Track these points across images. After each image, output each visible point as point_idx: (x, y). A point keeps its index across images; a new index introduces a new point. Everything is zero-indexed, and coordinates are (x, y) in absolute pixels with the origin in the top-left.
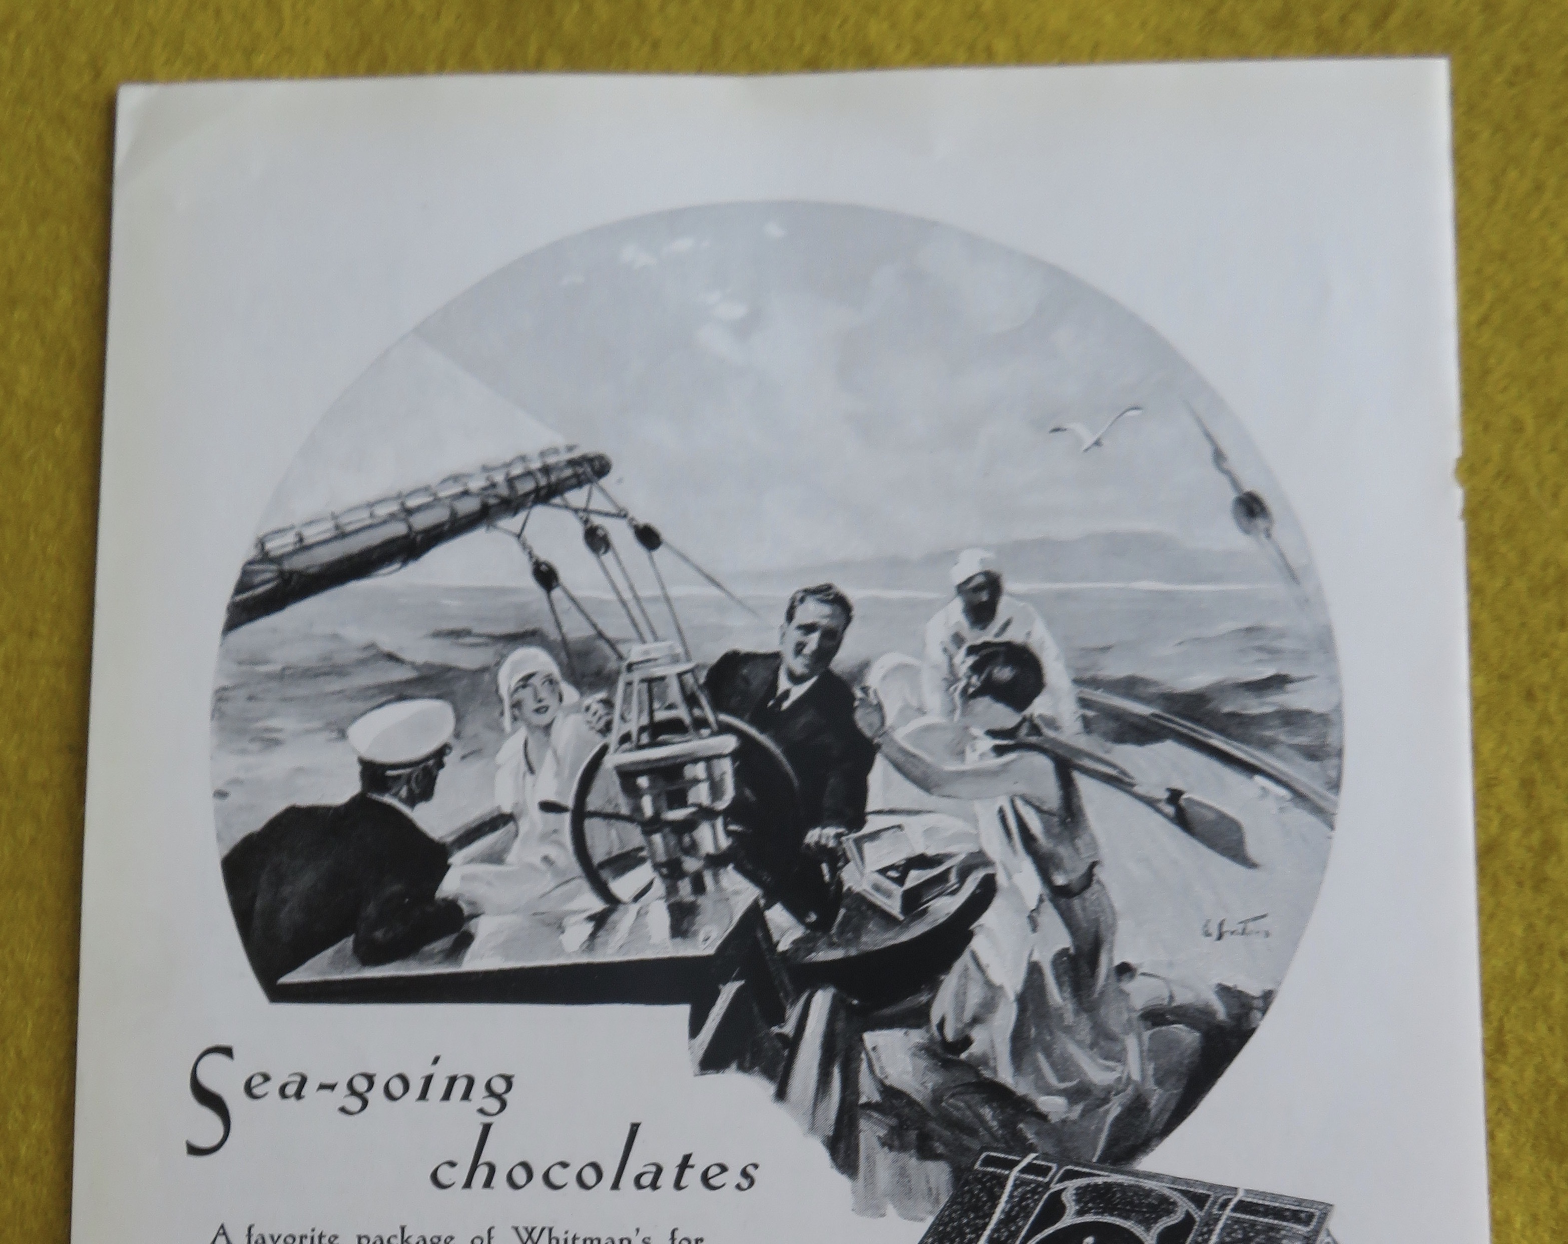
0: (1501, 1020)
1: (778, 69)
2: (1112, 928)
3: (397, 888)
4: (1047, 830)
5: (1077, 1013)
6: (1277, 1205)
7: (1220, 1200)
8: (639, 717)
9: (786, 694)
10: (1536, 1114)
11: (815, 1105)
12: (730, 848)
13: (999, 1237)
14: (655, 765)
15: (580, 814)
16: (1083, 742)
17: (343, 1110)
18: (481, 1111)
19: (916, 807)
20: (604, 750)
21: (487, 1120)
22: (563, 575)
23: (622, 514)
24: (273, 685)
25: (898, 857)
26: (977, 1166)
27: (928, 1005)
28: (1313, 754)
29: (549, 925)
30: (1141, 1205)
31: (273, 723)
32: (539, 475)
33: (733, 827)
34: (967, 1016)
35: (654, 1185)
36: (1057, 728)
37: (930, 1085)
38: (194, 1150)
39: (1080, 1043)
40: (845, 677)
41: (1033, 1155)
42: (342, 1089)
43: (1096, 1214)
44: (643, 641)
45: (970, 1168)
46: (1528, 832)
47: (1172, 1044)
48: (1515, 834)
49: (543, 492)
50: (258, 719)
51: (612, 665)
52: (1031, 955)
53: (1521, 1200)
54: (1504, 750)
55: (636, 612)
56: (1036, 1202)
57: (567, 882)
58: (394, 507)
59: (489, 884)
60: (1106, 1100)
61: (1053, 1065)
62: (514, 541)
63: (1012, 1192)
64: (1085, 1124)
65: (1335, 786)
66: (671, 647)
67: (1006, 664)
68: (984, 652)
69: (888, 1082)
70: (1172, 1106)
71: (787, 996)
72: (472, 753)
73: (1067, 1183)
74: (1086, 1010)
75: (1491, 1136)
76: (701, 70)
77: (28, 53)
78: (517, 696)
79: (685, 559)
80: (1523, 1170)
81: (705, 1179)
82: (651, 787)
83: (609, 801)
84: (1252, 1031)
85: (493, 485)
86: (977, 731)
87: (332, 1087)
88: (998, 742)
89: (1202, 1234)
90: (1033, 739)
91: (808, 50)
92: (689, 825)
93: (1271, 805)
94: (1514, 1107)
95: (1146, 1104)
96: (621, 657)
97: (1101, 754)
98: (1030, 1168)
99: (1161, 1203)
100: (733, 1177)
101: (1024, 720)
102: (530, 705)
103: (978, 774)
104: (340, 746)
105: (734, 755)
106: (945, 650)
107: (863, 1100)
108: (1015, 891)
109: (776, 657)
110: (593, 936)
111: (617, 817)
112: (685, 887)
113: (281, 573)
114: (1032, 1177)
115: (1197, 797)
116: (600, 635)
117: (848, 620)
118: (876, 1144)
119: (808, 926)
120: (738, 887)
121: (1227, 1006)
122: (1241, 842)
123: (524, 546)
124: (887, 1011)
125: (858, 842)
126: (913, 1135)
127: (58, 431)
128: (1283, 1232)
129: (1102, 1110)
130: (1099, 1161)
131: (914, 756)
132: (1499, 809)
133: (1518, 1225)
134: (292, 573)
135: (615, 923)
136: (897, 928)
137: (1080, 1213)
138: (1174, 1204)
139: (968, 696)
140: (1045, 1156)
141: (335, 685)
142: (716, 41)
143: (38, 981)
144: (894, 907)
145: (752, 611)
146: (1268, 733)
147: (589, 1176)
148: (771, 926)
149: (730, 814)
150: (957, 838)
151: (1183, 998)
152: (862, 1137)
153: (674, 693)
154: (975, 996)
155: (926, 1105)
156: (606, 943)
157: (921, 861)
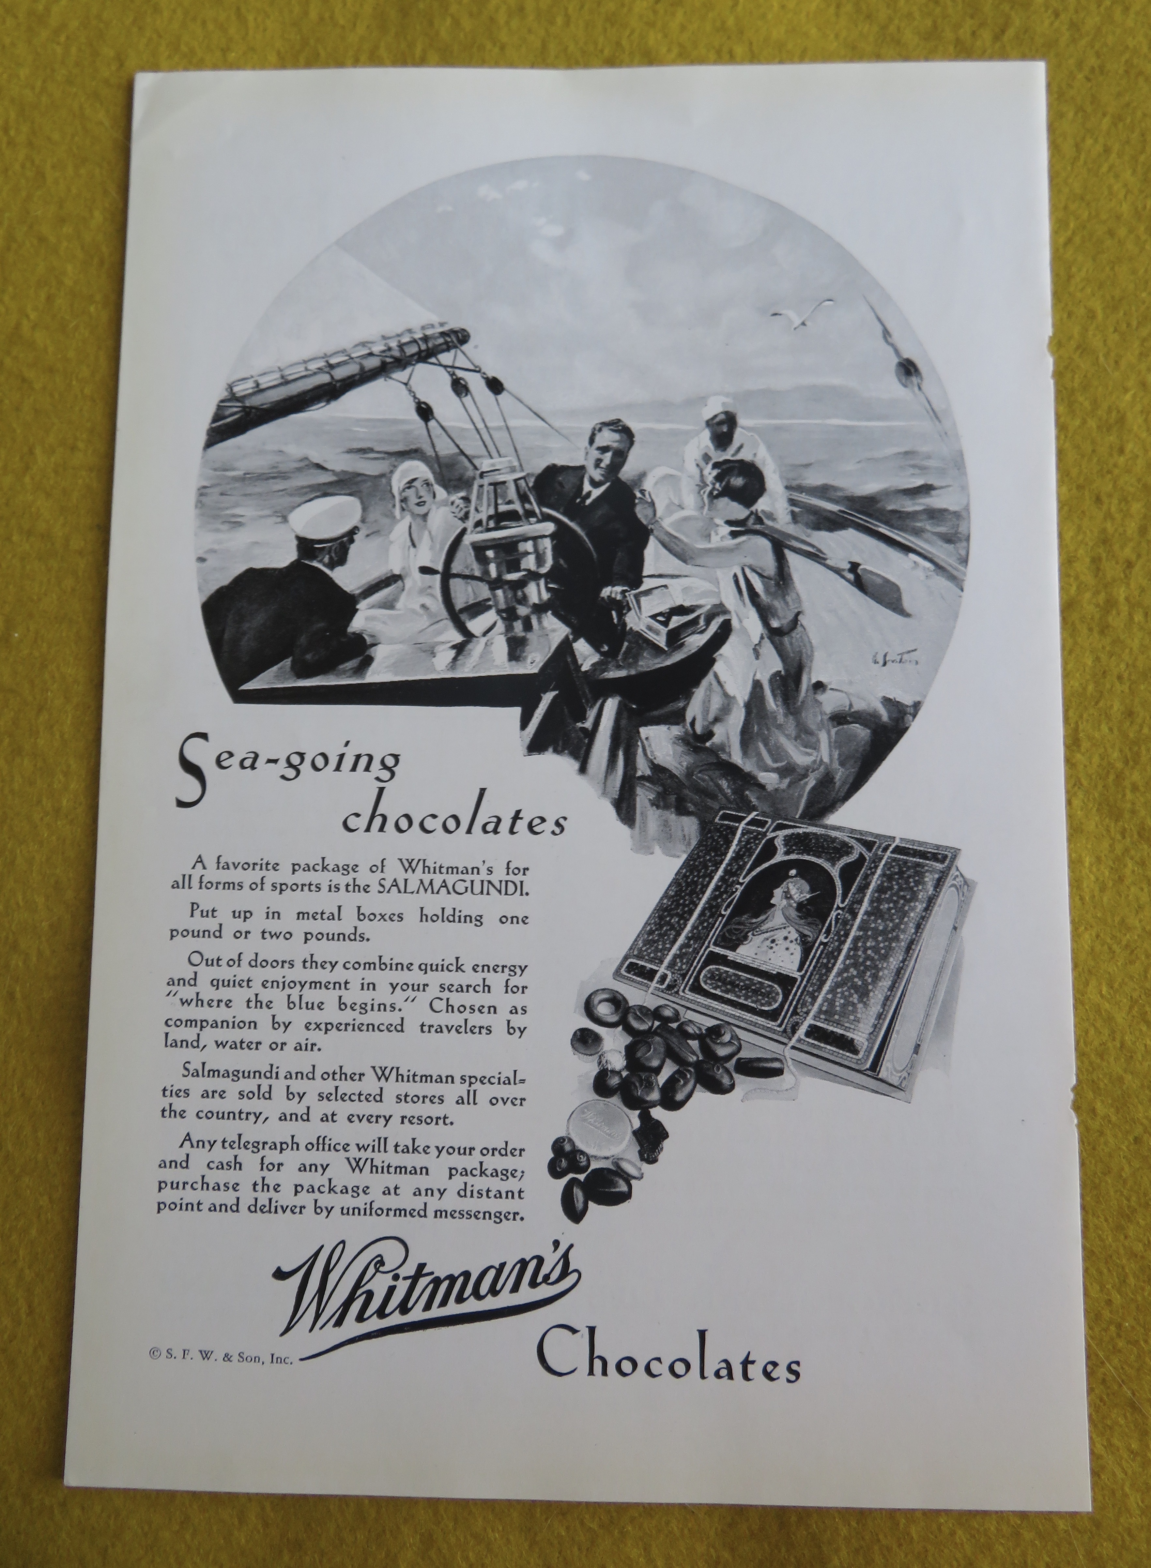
0: (1077, 723)
1: (587, 65)
2: (811, 657)
3: (321, 625)
4: (767, 590)
5: (786, 716)
6: (922, 849)
7: (883, 846)
8: (488, 509)
9: (589, 494)
10: (1100, 787)
11: (606, 777)
12: (549, 599)
13: (731, 869)
14: (498, 542)
15: (447, 575)
16: (791, 529)
17: (283, 777)
18: (378, 779)
19: (677, 573)
20: (464, 531)
21: (382, 785)
22: (437, 411)
23: (478, 370)
24: (237, 485)
25: (664, 608)
26: (717, 820)
27: (684, 709)
28: (949, 539)
29: (424, 652)
30: (828, 848)
31: (238, 511)
32: (420, 343)
33: (551, 586)
34: (711, 717)
35: (495, 831)
36: (774, 520)
37: (685, 764)
38: (181, 804)
39: (788, 736)
40: (628, 483)
41: (755, 813)
42: (283, 763)
43: (798, 854)
44: (491, 457)
45: (712, 822)
46: (1097, 593)
47: (852, 737)
48: (1088, 595)
49: (423, 354)
50: (227, 508)
51: (470, 473)
52: (755, 675)
53: (1089, 846)
54: (1080, 537)
55: (486, 437)
56: (757, 845)
57: (438, 622)
58: (321, 364)
59: (384, 623)
60: (805, 776)
61: (769, 751)
62: (403, 387)
63: (740, 839)
64: (791, 792)
65: (965, 561)
66: (510, 461)
67: (739, 475)
68: (724, 467)
69: (656, 762)
70: (851, 780)
71: (587, 701)
72: (372, 533)
73: (778, 833)
74: (792, 714)
75: (1069, 803)
76: (533, 66)
77: (74, 50)
78: (404, 494)
79: (521, 402)
80: (1091, 826)
81: (531, 827)
82: (495, 558)
83: (467, 567)
84: (907, 729)
85: (390, 349)
86: (719, 521)
87: (275, 761)
88: (734, 529)
89: (871, 869)
90: (758, 527)
91: (606, 52)
92: (521, 584)
93: (920, 574)
94: (1085, 782)
95: (833, 778)
96: (476, 468)
97: (804, 538)
98: (753, 822)
99: (842, 847)
100: (550, 826)
101: (752, 513)
102: (413, 500)
103: (719, 550)
104: (283, 526)
105: (553, 536)
106: (698, 465)
107: (639, 774)
108: (744, 631)
109: (582, 468)
110: (455, 659)
111: (473, 577)
112: (518, 626)
113: (244, 408)
114: (754, 828)
115: (869, 568)
116: (462, 452)
117: (632, 443)
118: (648, 804)
119: (602, 654)
120: (554, 627)
121: (889, 711)
122: (899, 599)
123: (410, 391)
124: (655, 713)
125: (637, 597)
126: (673, 798)
127: (92, 309)
128: (926, 868)
129: (802, 782)
130: (800, 818)
131: (676, 537)
132: (1077, 578)
133: (1087, 864)
134: (251, 408)
135: (471, 650)
136: (663, 657)
137: (787, 853)
138: (852, 847)
139: (712, 497)
140: (764, 814)
141: (280, 485)
142: (544, 46)
143: (76, 687)
144: (661, 641)
145: (566, 437)
146: (919, 524)
147: (451, 824)
148: (577, 653)
149: (550, 576)
150: (705, 594)
151: (859, 706)
152: (638, 799)
153: (512, 493)
154: (716, 703)
155: (682, 778)
156: (463, 665)
157: (680, 610)
